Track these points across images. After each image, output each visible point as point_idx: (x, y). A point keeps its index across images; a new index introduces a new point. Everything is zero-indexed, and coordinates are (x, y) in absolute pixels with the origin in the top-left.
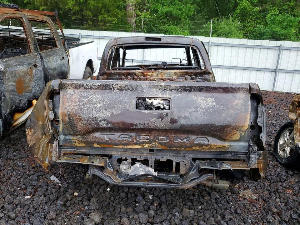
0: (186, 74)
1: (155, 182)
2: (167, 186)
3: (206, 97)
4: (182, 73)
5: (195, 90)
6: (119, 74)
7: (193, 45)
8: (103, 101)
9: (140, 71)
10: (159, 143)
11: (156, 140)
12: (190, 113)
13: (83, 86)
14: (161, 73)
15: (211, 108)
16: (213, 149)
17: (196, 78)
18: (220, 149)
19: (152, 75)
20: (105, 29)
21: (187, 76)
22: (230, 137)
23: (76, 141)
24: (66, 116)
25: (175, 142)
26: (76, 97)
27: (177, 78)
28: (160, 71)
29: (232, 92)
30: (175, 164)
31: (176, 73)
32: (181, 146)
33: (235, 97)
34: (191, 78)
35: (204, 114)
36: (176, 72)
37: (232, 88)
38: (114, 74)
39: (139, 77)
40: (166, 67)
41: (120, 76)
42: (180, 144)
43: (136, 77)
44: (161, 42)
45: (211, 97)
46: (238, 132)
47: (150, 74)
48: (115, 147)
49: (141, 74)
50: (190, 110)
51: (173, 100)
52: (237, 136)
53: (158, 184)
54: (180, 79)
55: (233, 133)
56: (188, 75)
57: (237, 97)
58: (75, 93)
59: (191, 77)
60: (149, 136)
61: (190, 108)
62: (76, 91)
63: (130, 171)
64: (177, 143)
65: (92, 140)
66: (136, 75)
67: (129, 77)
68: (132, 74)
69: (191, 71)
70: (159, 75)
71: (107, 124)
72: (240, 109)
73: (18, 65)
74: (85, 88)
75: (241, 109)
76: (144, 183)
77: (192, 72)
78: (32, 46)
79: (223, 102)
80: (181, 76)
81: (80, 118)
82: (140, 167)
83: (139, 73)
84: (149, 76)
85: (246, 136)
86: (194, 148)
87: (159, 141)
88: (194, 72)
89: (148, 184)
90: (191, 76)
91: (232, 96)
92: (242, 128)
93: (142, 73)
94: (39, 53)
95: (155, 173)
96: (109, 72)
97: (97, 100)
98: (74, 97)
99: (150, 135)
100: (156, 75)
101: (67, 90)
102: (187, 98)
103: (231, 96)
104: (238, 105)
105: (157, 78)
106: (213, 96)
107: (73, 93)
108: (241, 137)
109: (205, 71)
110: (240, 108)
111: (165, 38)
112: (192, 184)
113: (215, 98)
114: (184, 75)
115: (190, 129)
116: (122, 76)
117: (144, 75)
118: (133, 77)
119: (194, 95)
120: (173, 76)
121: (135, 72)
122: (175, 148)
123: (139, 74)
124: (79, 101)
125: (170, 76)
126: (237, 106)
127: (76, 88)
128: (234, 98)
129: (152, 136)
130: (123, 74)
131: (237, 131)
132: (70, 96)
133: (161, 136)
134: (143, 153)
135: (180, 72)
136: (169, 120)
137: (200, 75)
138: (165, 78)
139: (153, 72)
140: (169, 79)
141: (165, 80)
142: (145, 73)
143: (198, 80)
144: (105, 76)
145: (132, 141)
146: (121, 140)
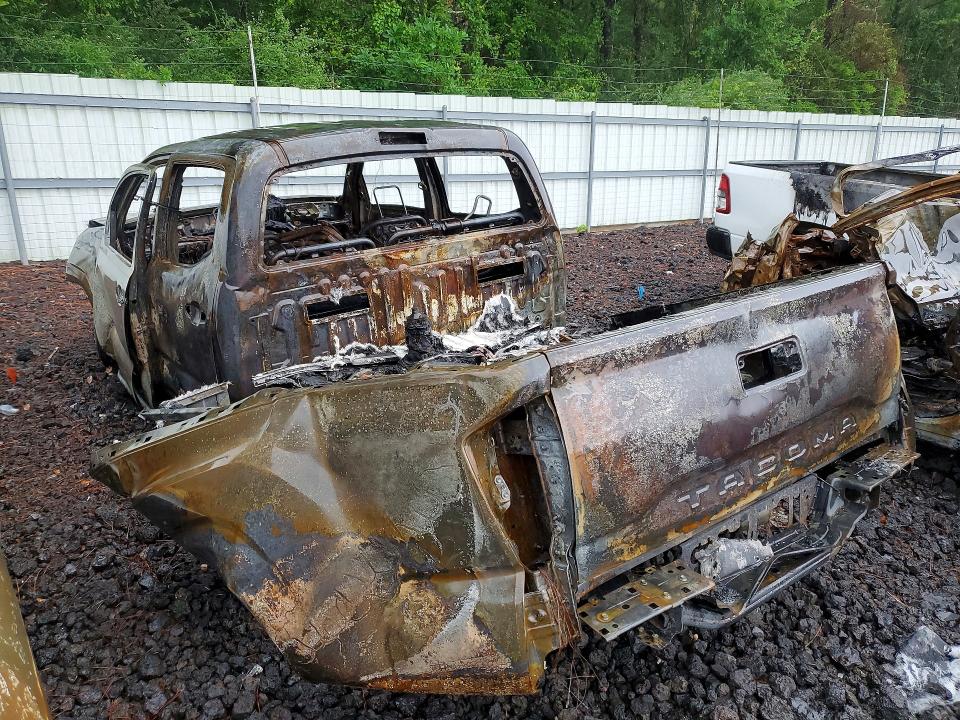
0: (502, 243)
4: (492, 240)
6: (310, 273)
8: (674, 392)
9: (377, 251)
10: (793, 464)
11: (786, 459)
13: (613, 358)
14: (440, 246)
15: (854, 338)
16: (862, 435)
17: (527, 249)
18: (870, 432)
19: (413, 258)
21: (505, 247)
22: (881, 397)
23: (623, 546)
24: (592, 476)
25: (815, 447)
26: (602, 403)
27: (481, 257)
28: (433, 241)
30: (792, 504)
31: (476, 243)
34: (514, 251)
36: (478, 237)
38: (293, 274)
39: (374, 271)
41: (313, 280)
42: (822, 448)
43: (366, 274)
44: (428, 146)
46: (890, 380)
47: (406, 256)
48: (714, 517)
49: (381, 260)
51: (800, 341)
52: (889, 390)
54: (486, 256)
55: (885, 386)
56: (507, 244)
58: (592, 389)
59: (514, 248)
60: (772, 454)
62: (595, 380)
63: (718, 571)
64: (818, 448)
65: (661, 526)
66: (365, 266)
67: (344, 277)
68: (353, 264)
69: (514, 229)
70: (434, 257)
71: (698, 460)
74: (616, 366)
76: (774, 584)
77: (515, 234)
79: (863, 319)
80: (489, 249)
81: (631, 470)
83: (376, 257)
84: (406, 262)
86: (840, 449)
87: (791, 459)
88: (521, 232)
90: (513, 246)
93: (384, 256)
95: (764, 547)
96: (272, 271)
97: (659, 394)
98: (597, 403)
99: (774, 450)
100: (425, 258)
101: (568, 386)
104: (880, 318)
105: (430, 265)
106: (846, 307)
107: (586, 391)
108: (893, 391)
109: (545, 226)
110: (885, 324)
114: (498, 244)
116: (319, 279)
117: (390, 263)
118: (357, 275)
120: (472, 251)
121: (361, 256)
122: (814, 465)
123: (374, 262)
124: (615, 413)
125: (463, 252)
126: (881, 322)
127: (593, 371)
129: (779, 454)
130: (325, 272)
132: (583, 403)
133: (792, 445)
135: (488, 238)
136: (808, 396)
137: (533, 239)
138: (451, 264)
139: (416, 250)
140: (461, 264)
141: (450, 268)
142: (393, 257)
143: (532, 253)
144: (262, 290)
145: (747, 484)
146: (724, 492)
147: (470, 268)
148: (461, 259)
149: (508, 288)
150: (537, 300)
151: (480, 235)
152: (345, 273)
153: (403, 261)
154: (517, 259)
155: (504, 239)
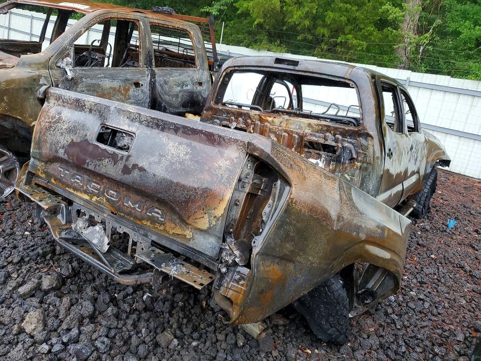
0: (327, 131)
1: (94, 258)
2: (102, 268)
3: (180, 144)
4: (320, 127)
5: (169, 128)
6: (228, 112)
7: (350, 80)
9: (257, 112)
10: (108, 200)
11: (105, 194)
12: (150, 164)
14: (288, 120)
15: (180, 163)
16: (168, 232)
17: (343, 141)
18: (177, 238)
19: (273, 121)
20: (345, 58)
21: (328, 134)
22: (194, 221)
23: (40, 169)
25: (125, 204)
27: (311, 134)
28: (286, 117)
29: (219, 144)
30: (131, 242)
31: (310, 125)
32: (130, 214)
33: (222, 154)
34: (334, 138)
35: (167, 170)
36: (311, 122)
37: (220, 136)
38: (221, 110)
39: (253, 121)
40: (298, 112)
41: (229, 116)
42: (129, 209)
43: (249, 121)
44: (297, 68)
45: (188, 145)
46: (206, 216)
47: (270, 119)
48: (67, 189)
49: (258, 117)
50: (152, 159)
51: (136, 138)
52: (205, 223)
53: (95, 260)
54: (315, 136)
55: (198, 215)
56: (330, 132)
57: (225, 155)
60: (99, 184)
61: (153, 155)
63: (86, 232)
64: (127, 206)
66: (250, 117)
67: (240, 119)
68: (245, 114)
69: (337, 125)
70: (284, 125)
71: (64, 154)
72: (219, 175)
73: (105, 77)
75: (222, 177)
76: (82, 253)
77: (336, 129)
78: (142, 58)
79: (200, 158)
80: (317, 132)
82: (98, 232)
83: (255, 115)
84: (269, 122)
85: (218, 227)
86: (145, 222)
87: (108, 197)
88: (340, 128)
89: (85, 256)
90: (334, 135)
91: (219, 151)
92: (213, 211)
93: (259, 115)
94: (152, 70)
95: (106, 246)
96: (215, 107)
99: (101, 183)
100: (279, 123)
101: (50, 101)
102: (155, 138)
103: (217, 151)
104: (220, 167)
105: (280, 128)
106: (191, 143)
108: (210, 228)
109: (360, 131)
110: (222, 175)
111: (304, 62)
112: (130, 281)
113: (193, 149)
114: (324, 131)
115: (143, 189)
116: (231, 116)
117: (261, 120)
118: (246, 120)
119: (167, 136)
120: (305, 128)
121: (250, 112)
122: (122, 214)
123: (254, 117)
125: (300, 128)
126: (217, 171)
128: (220, 156)
129: (102, 186)
130: (234, 114)
131: (205, 213)
133: (112, 190)
134: (104, 212)
135: (317, 125)
136: (122, 167)
137: (350, 136)
138: (292, 132)
139: (275, 117)
140: (297, 133)
141: (291, 134)
142: (263, 117)
143: (346, 144)
144: (210, 113)
145: (82, 187)
146: (73, 181)
147: (301, 137)
148: (299, 131)
149: (323, 159)
150: (342, 175)
151: (314, 122)
152: (241, 117)
153: (267, 121)
154: (333, 144)
155: (328, 129)
